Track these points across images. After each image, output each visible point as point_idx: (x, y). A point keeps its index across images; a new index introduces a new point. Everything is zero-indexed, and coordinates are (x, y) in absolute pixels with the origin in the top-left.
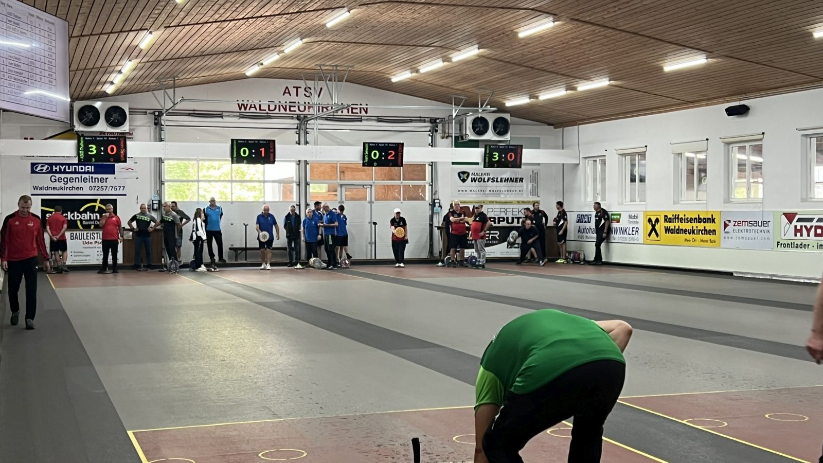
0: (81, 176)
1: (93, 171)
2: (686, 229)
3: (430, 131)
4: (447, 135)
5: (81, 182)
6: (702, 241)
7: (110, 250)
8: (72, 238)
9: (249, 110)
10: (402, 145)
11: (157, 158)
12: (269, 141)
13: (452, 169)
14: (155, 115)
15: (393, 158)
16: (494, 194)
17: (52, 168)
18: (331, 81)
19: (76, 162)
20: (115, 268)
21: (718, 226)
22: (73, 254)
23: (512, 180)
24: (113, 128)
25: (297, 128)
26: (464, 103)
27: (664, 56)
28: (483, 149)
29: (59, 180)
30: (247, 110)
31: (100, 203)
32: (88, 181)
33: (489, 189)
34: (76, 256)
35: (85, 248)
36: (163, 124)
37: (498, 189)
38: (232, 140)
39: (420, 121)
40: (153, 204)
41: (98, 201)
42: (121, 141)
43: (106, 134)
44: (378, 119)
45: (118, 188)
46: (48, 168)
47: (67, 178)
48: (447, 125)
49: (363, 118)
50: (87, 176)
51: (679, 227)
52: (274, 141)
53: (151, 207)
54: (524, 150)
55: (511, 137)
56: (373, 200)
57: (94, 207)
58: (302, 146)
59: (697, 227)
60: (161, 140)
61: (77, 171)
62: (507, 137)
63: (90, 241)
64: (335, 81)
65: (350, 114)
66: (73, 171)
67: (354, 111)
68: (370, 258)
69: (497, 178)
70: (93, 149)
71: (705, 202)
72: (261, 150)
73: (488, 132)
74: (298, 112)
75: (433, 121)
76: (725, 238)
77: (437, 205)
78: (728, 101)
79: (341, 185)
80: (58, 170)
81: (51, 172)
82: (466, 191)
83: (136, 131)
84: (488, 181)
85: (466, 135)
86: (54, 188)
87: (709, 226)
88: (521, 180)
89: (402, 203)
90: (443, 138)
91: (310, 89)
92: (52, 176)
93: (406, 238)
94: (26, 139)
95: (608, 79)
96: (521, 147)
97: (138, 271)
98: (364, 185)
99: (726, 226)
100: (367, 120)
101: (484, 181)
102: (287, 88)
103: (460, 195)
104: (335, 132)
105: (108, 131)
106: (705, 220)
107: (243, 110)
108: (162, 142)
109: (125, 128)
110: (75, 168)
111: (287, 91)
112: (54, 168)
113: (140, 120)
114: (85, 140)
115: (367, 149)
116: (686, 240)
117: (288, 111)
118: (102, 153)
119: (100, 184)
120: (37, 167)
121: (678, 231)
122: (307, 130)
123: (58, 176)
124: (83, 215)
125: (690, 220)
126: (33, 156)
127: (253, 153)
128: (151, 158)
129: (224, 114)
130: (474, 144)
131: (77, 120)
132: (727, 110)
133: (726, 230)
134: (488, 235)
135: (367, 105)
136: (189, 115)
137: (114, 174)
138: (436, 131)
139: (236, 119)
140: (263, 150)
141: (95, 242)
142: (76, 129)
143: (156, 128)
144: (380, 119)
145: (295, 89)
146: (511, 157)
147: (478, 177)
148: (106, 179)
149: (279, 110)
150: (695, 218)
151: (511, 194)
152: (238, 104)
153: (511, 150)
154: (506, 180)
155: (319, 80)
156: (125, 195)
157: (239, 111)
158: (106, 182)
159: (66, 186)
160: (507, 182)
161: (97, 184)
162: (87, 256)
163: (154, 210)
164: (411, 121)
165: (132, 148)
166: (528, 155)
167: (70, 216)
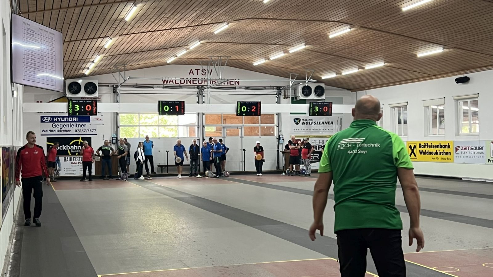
0: (70, 124)
1: (77, 120)
2: (432, 152)
3: (276, 94)
4: (287, 97)
5: (70, 127)
6: (442, 159)
7: (87, 167)
8: (65, 160)
9: (169, 83)
10: (260, 103)
11: (115, 112)
12: (181, 101)
13: (290, 117)
14: (114, 87)
15: (255, 111)
16: (315, 131)
17: (53, 119)
18: (218, 65)
19: (67, 115)
20: (90, 178)
21: (452, 150)
22: (65, 170)
23: (326, 123)
24: (88, 95)
25: (197, 94)
26: (297, 77)
27: (417, 48)
28: (309, 105)
29: (58, 126)
30: (168, 84)
31: (81, 140)
32: (74, 126)
33: (312, 128)
34: (67, 171)
35: (73, 166)
36: (118, 92)
37: (318, 128)
38: (159, 101)
39: (271, 88)
40: (113, 140)
41: (80, 139)
42: (94, 103)
43: (85, 99)
44: (246, 87)
45: (92, 131)
46: (51, 119)
47: (62, 125)
48: (287, 90)
49: (237, 87)
50: (74, 123)
51: (428, 150)
52: (184, 102)
53: (112, 142)
54: (333, 105)
55: (325, 98)
56: (243, 136)
57: (78, 142)
58: (200, 104)
59: (439, 151)
60: (117, 102)
61: (68, 120)
62: (323, 97)
63: (76, 162)
64: (220, 65)
65: (229, 85)
66: (66, 120)
67: (231, 83)
68: (241, 171)
69: (317, 122)
70: (77, 108)
71: (444, 135)
72: (176, 107)
73: (311, 95)
74: (198, 84)
75: (278, 88)
76: (456, 157)
77: (281, 138)
78: (456, 75)
79: (224, 127)
80: (57, 120)
81: (52, 121)
82: (299, 130)
83: (102, 96)
84: (312, 124)
85: (298, 96)
86: (54, 131)
87: (446, 150)
88: (332, 123)
89: (260, 137)
90: (284, 98)
91: (205, 70)
92: (53, 124)
93: (263, 158)
94: (38, 102)
95: (383, 62)
96: (332, 103)
97: (104, 179)
98: (237, 127)
99: (457, 150)
100: (239, 88)
101: (309, 124)
102: (191, 70)
103: (295, 133)
104: (220, 96)
105: (86, 97)
106: (444, 147)
107: (165, 83)
108: (118, 103)
109: (96, 95)
110: (67, 119)
111: (191, 72)
112: (54, 119)
113: (105, 90)
114: (72, 102)
115: (239, 106)
116: (432, 158)
117: (192, 84)
118: (83, 110)
119: (81, 128)
120: (45, 118)
121: (428, 153)
122: (203, 95)
123: (56, 124)
124: (71, 147)
125: (435, 146)
126: (42, 112)
127: (172, 109)
128: (111, 113)
129: (154, 86)
130: (303, 102)
131: (67, 91)
132: (456, 80)
133: (457, 152)
134: (312, 156)
135: (239, 79)
136: (134, 87)
137: (89, 122)
138: (281, 94)
139: (161, 89)
140: (177, 107)
141: (79, 163)
142: (67, 96)
143: (114, 95)
144: (247, 88)
145: (196, 71)
146: (325, 109)
147: (306, 121)
148: (85, 125)
149: (187, 83)
150: (438, 145)
151: (326, 132)
152: (163, 80)
153: (326, 105)
154: (323, 123)
155: (210, 65)
156: (96, 135)
157: (163, 84)
158: (85, 127)
159: (61, 130)
160: (323, 124)
161: (79, 128)
162: (74, 171)
163: (113, 143)
164: (265, 89)
165: (100, 107)
166: (336, 108)
167: (64, 147)
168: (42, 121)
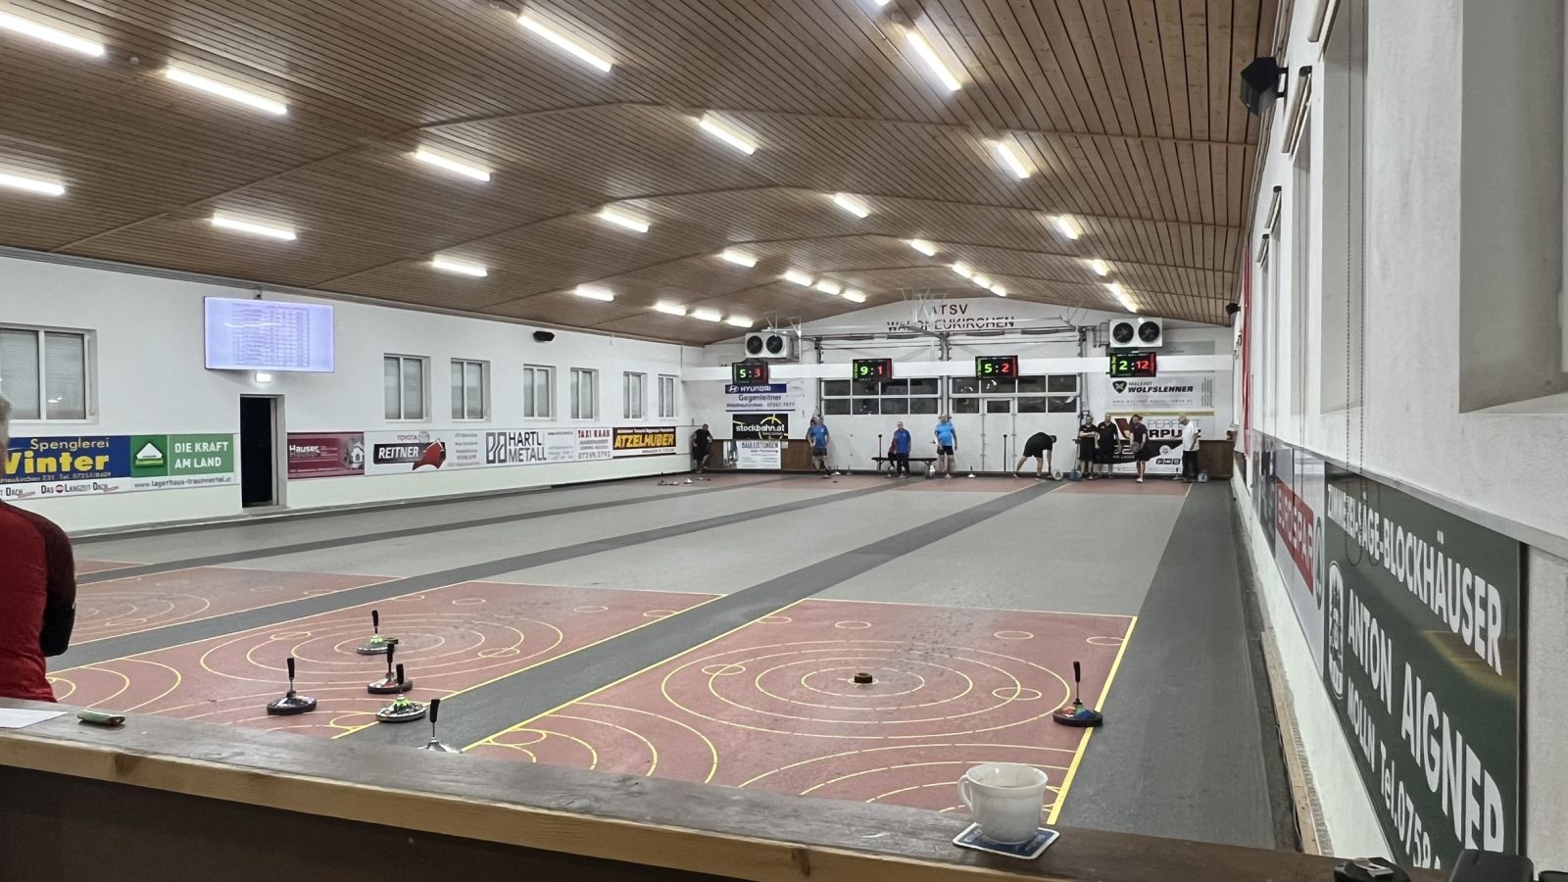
0: (761, 395)
1: (770, 390)
3: (1079, 340)
5: (761, 399)
8: (743, 446)
9: (899, 330)
10: (1016, 357)
12: (887, 359)
16: (1156, 405)
17: (740, 389)
24: (773, 354)
25: (940, 345)
28: (1109, 358)
32: (766, 399)
33: (1150, 399)
34: (746, 461)
37: (1162, 399)
39: (1068, 331)
41: (774, 416)
42: (763, 365)
44: (1019, 331)
45: (789, 404)
46: (737, 389)
47: (751, 397)
49: (1004, 331)
50: (766, 395)
54: (1158, 358)
57: (771, 420)
61: (758, 390)
62: (1158, 343)
63: (756, 449)
66: (755, 390)
67: (1000, 324)
73: (1131, 339)
74: (943, 329)
75: (1084, 330)
80: (744, 391)
81: (739, 392)
82: (1122, 402)
83: (803, 355)
86: (742, 405)
88: (1191, 389)
92: (740, 396)
101: (1144, 391)
102: (933, 307)
103: (1115, 407)
105: (770, 356)
107: (893, 331)
109: (784, 353)
111: (933, 310)
112: (742, 389)
113: (806, 345)
114: (737, 366)
115: (979, 363)
117: (934, 329)
118: (750, 376)
119: (776, 401)
120: (730, 388)
122: (950, 346)
123: (744, 395)
124: (762, 427)
127: (872, 371)
129: (875, 336)
131: (746, 349)
135: (1013, 318)
137: (785, 391)
138: (1085, 340)
139: (885, 340)
140: (880, 368)
141: (760, 451)
142: (747, 356)
143: (817, 352)
144: (1024, 332)
145: (941, 308)
146: (1143, 365)
147: (1137, 387)
148: (780, 397)
151: (1177, 405)
153: (1145, 358)
154: (1172, 389)
156: (794, 410)
157: (888, 332)
159: (750, 403)
161: (772, 401)
162: (754, 462)
167: (753, 428)
168: (727, 392)
